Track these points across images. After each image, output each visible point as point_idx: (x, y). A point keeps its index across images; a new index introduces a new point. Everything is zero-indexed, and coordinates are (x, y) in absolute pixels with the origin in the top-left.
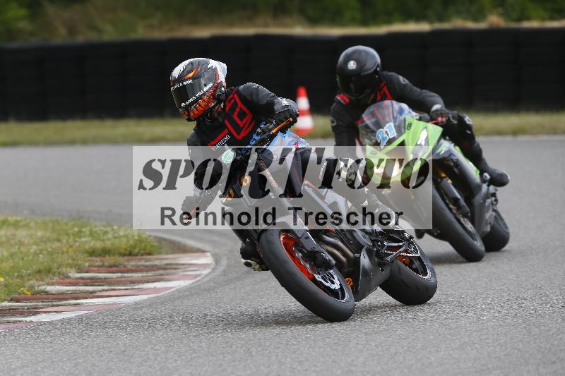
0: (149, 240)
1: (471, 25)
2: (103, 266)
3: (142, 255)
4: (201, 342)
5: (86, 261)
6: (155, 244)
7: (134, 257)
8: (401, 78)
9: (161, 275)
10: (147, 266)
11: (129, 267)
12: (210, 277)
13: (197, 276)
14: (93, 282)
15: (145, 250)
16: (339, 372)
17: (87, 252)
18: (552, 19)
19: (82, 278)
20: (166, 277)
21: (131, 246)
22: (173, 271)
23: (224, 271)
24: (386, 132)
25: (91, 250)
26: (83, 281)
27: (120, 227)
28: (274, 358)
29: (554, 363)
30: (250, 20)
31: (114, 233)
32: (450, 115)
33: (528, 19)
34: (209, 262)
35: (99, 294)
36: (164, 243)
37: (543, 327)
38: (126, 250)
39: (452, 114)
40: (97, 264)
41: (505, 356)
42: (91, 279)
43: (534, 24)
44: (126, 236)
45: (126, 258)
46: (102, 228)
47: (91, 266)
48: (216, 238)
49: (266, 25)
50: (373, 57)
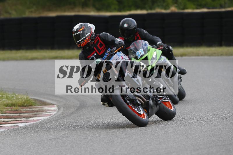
0: (31, 100)
1: (163, 11)
2: (12, 111)
3: (28, 106)
4: (52, 142)
5: (5, 109)
6: (33, 102)
7: (24, 107)
8: (145, 31)
9: (36, 114)
10: (30, 111)
11: (23, 111)
12: (56, 115)
13: (51, 115)
14: (7, 117)
15: (29, 104)
16: (110, 154)
17: (5, 105)
18: (197, 8)
19: (3, 116)
20: (38, 115)
21: (23, 103)
22: (41, 113)
23: (62, 113)
24: (140, 52)
25: (7, 104)
26: (3, 117)
27: (18, 95)
28: (82, 148)
29: (198, 150)
30: (72, 9)
31: (16, 97)
32: (165, 46)
33: (187, 8)
34: (56, 109)
35: (10, 122)
36: (37, 101)
37: (193, 135)
38: (21, 104)
39: (165, 45)
40: (9, 110)
41: (178, 147)
42: (7, 116)
43: (189, 11)
44: (21, 98)
45: (21, 107)
46: (11, 95)
47: (7, 111)
48: (58, 99)
49: (79, 11)
50: (134, 22)
